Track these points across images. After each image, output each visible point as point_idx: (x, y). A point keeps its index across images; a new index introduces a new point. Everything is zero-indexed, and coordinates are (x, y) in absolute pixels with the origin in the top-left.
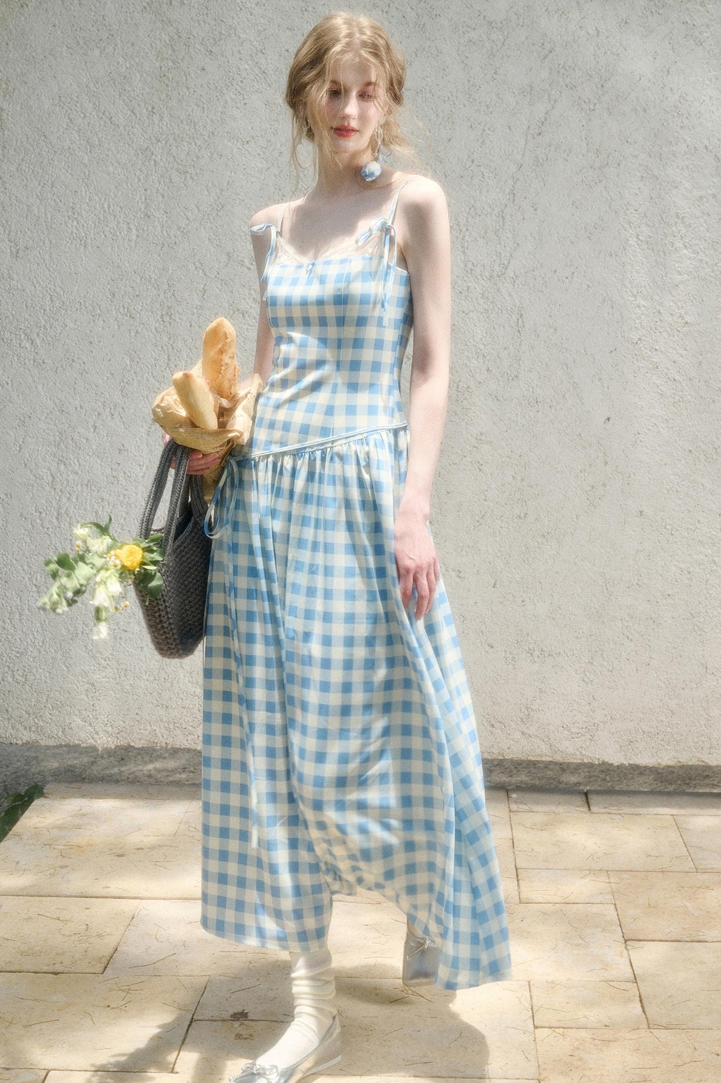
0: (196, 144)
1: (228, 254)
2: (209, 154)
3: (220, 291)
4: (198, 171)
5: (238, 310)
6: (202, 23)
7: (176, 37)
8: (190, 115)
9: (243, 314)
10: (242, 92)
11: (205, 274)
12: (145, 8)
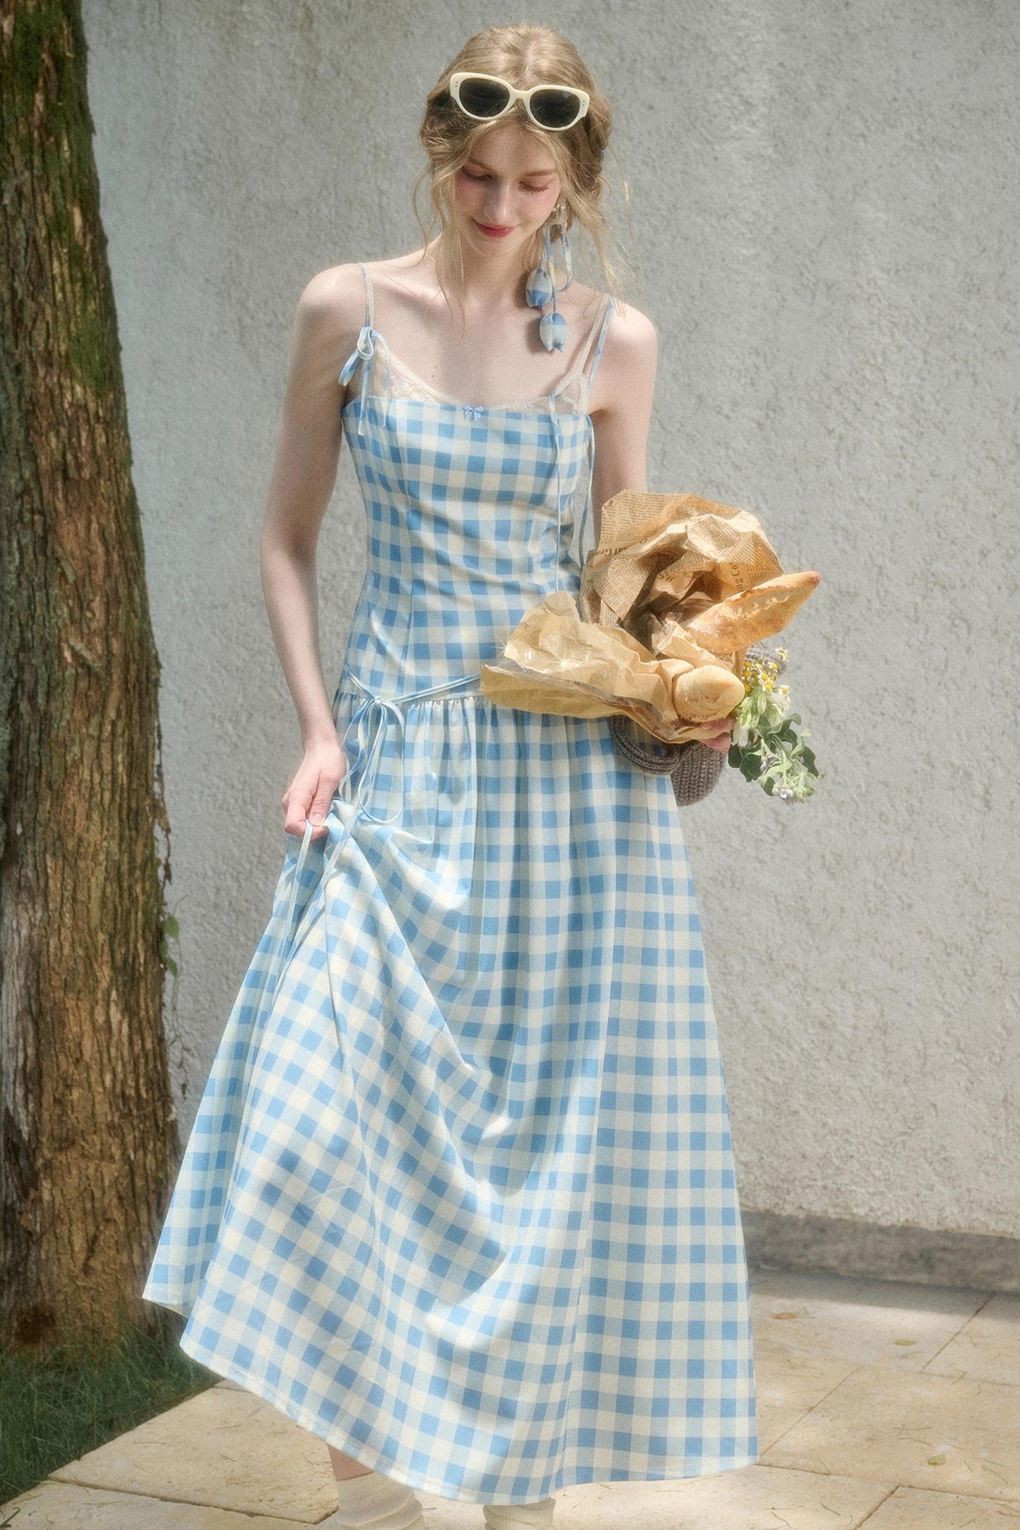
0: (650, 224)
1: (700, 397)
2: (670, 238)
3: (686, 452)
4: (655, 266)
5: (711, 482)
6: (655, 34)
7: (617, 61)
8: (637, 180)
9: (718, 488)
10: (710, 138)
11: (662, 427)
12: (574, 20)
